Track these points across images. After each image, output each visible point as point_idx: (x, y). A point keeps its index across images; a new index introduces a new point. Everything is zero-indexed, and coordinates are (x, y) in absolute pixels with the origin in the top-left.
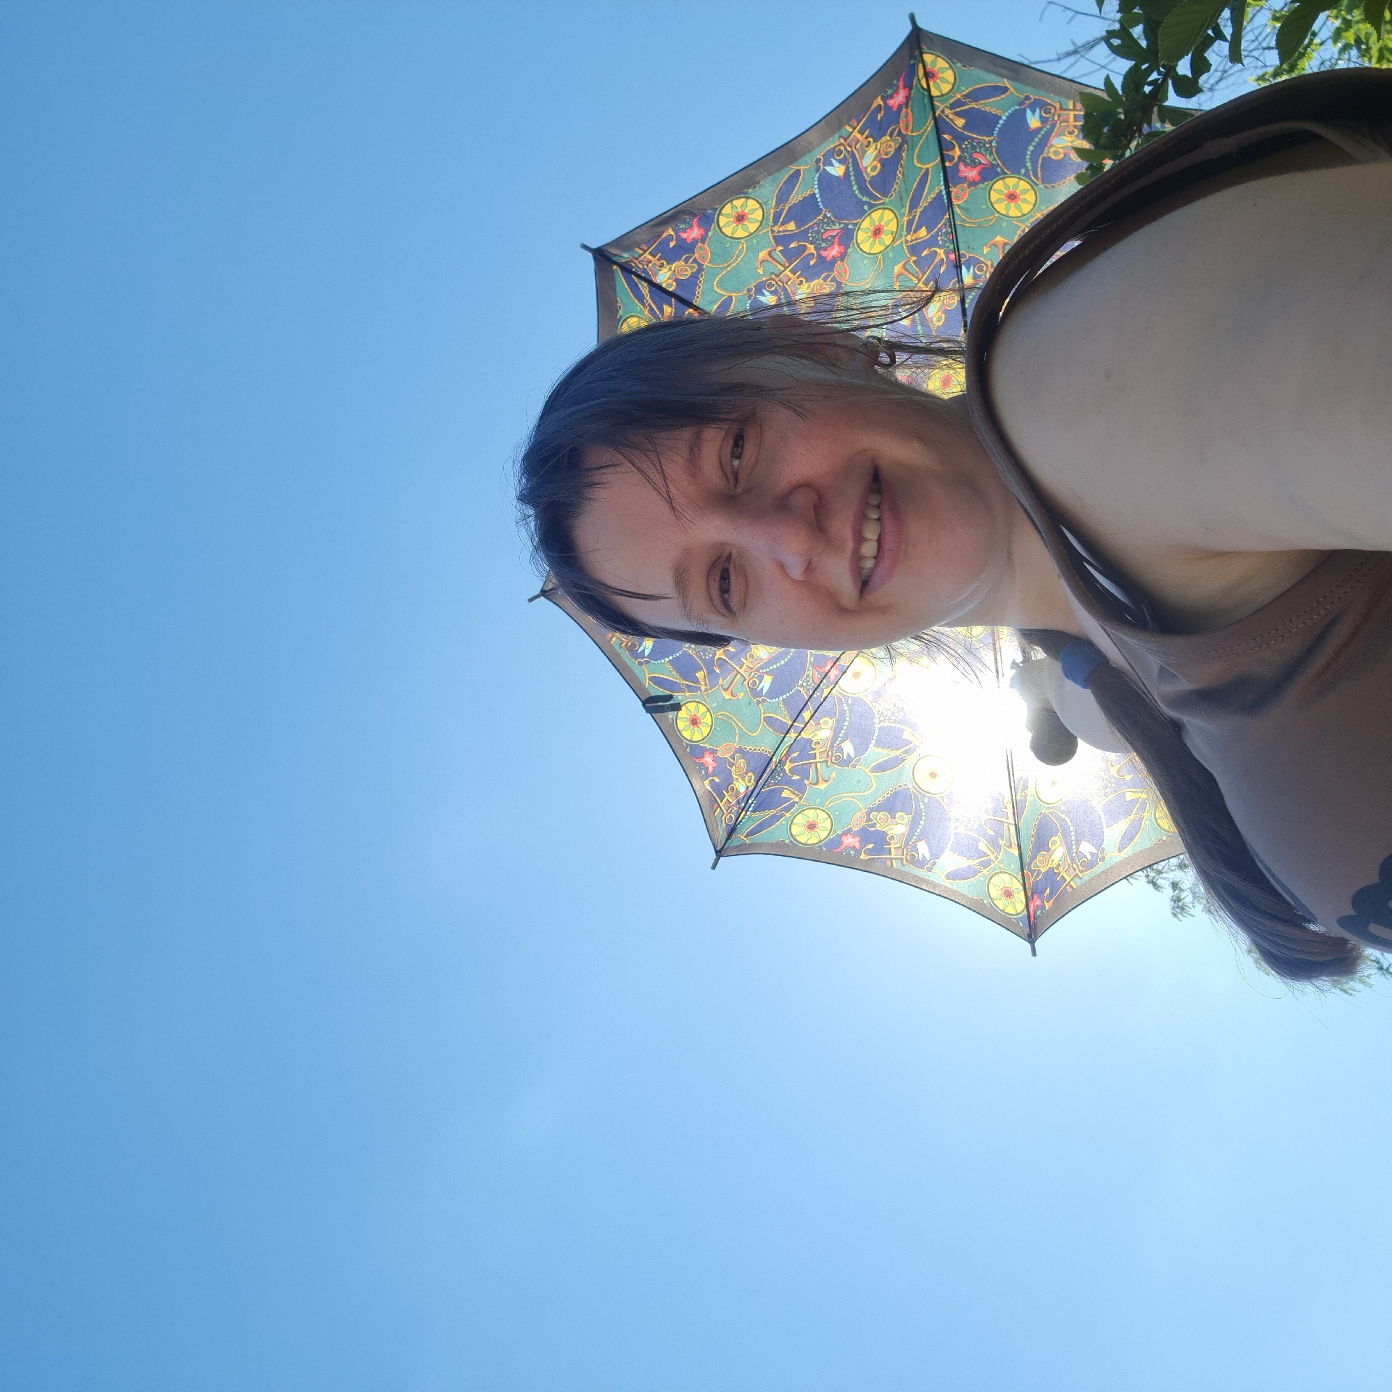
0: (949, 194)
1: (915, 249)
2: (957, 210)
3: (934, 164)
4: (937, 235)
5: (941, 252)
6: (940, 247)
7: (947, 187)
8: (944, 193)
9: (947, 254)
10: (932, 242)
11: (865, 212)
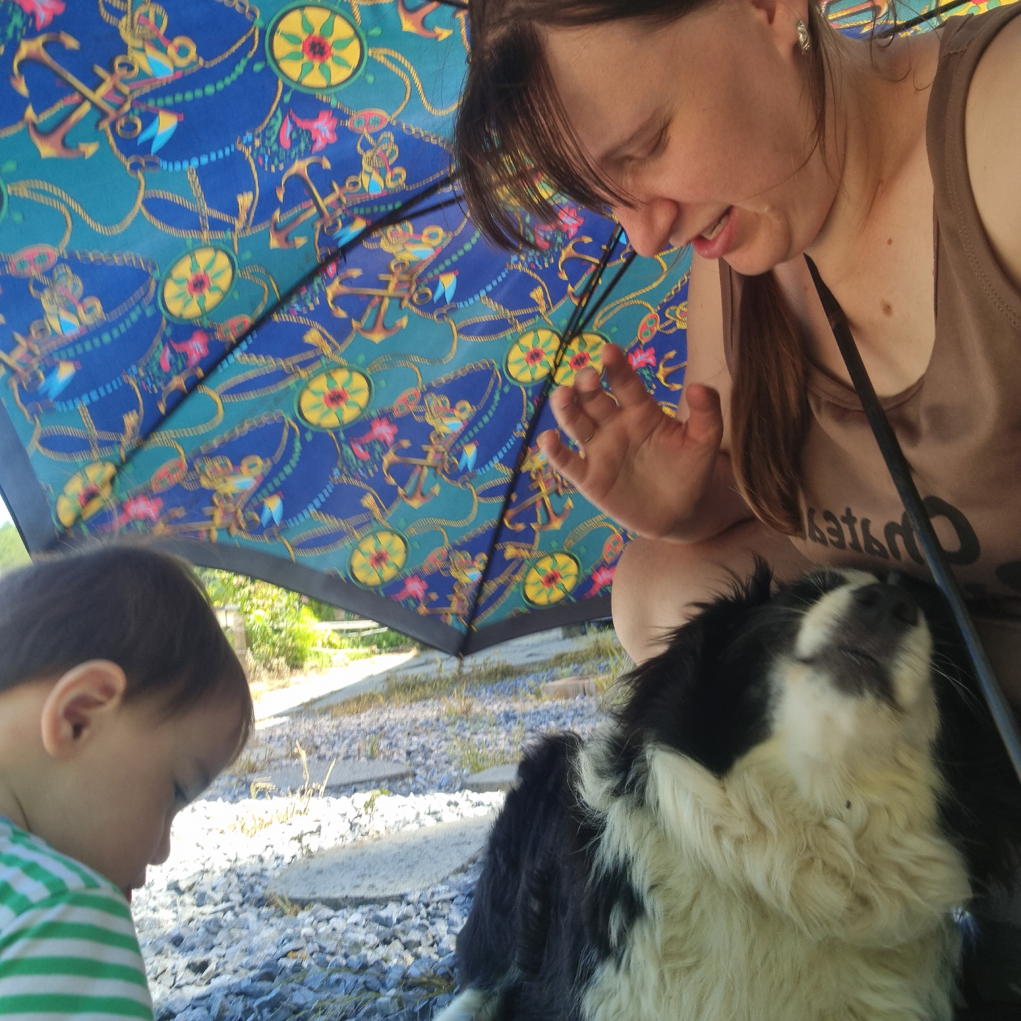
0: (241, 339)
1: (340, 331)
2: (260, 310)
3: (211, 392)
4: (311, 315)
5: (330, 293)
6: (323, 296)
7: (233, 347)
8: (244, 346)
9: (329, 282)
10: (323, 315)
11: (315, 434)
